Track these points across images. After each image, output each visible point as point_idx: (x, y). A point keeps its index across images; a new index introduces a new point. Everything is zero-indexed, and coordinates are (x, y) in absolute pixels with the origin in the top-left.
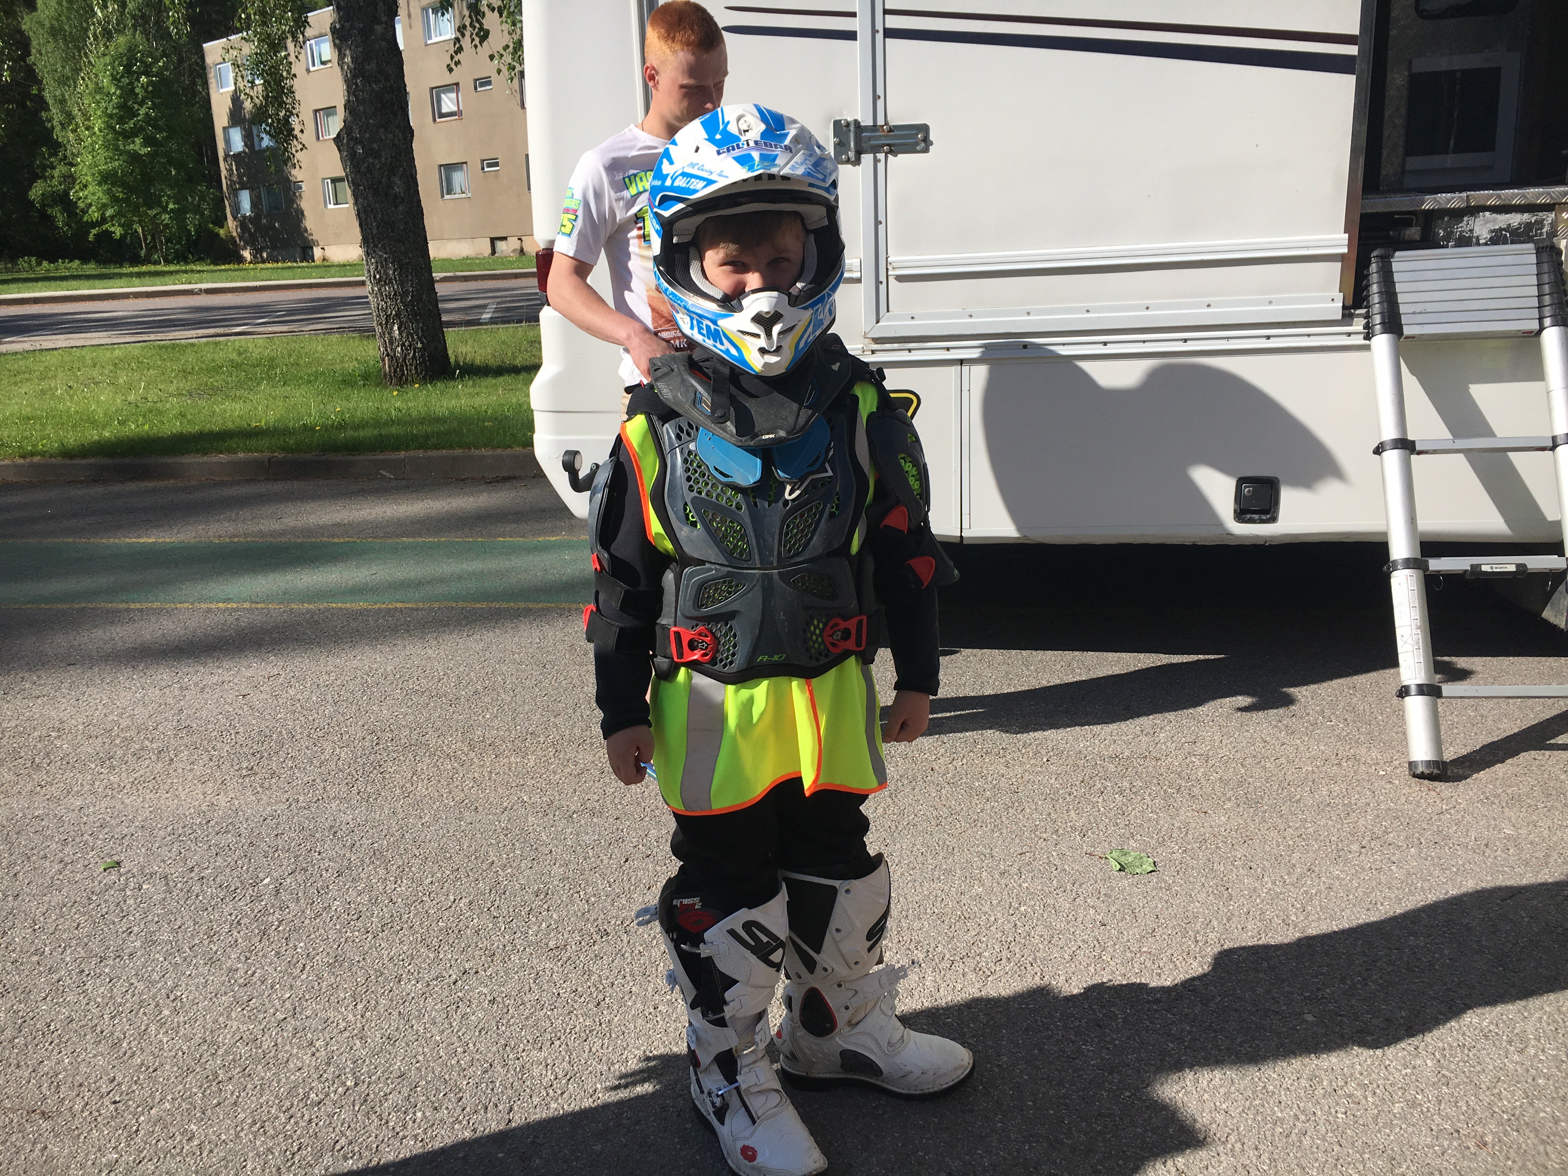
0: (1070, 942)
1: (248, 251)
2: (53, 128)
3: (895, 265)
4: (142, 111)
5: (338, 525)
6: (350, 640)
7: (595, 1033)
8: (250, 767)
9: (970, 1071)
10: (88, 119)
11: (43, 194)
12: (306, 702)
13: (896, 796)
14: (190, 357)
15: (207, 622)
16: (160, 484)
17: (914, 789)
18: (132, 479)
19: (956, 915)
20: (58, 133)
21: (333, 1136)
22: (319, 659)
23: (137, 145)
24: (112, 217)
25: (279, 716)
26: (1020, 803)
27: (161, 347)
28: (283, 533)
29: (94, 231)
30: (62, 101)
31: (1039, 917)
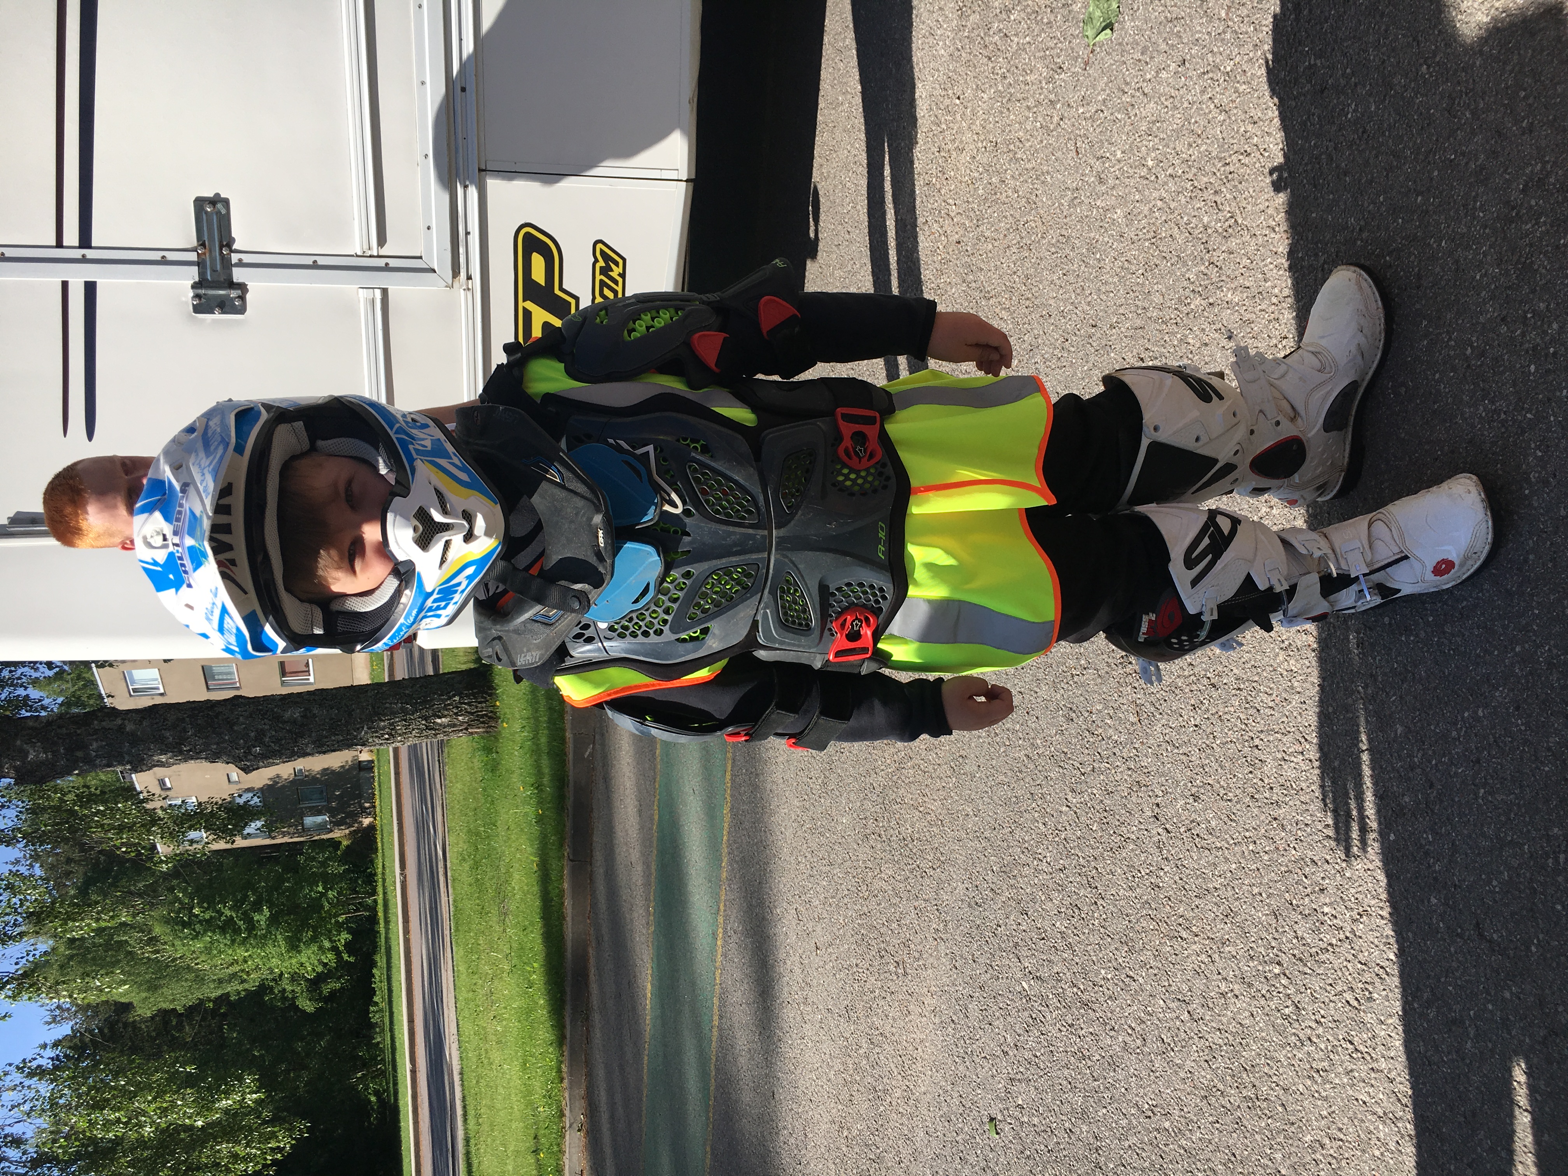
0: (1202, 109)
1: (364, 820)
2: (245, 990)
3: (366, 247)
4: (228, 913)
5: (640, 812)
6: (763, 834)
7: (1249, 698)
8: (895, 964)
9: (1364, 270)
10: (237, 962)
11: (310, 1000)
12: (828, 892)
13: (988, 292)
14: (468, 905)
15: (736, 960)
16: (592, 961)
17: (982, 269)
18: (587, 985)
19: (1149, 248)
20: (251, 986)
21: (1340, 1005)
22: (782, 867)
23: (262, 918)
24: (331, 941)
25: (841, 921)
26: (1009, 142)
27: (457, 930)
28: (647, 865)
29: (345, 956)
30: (220, 981)
31: (1164, 143)
